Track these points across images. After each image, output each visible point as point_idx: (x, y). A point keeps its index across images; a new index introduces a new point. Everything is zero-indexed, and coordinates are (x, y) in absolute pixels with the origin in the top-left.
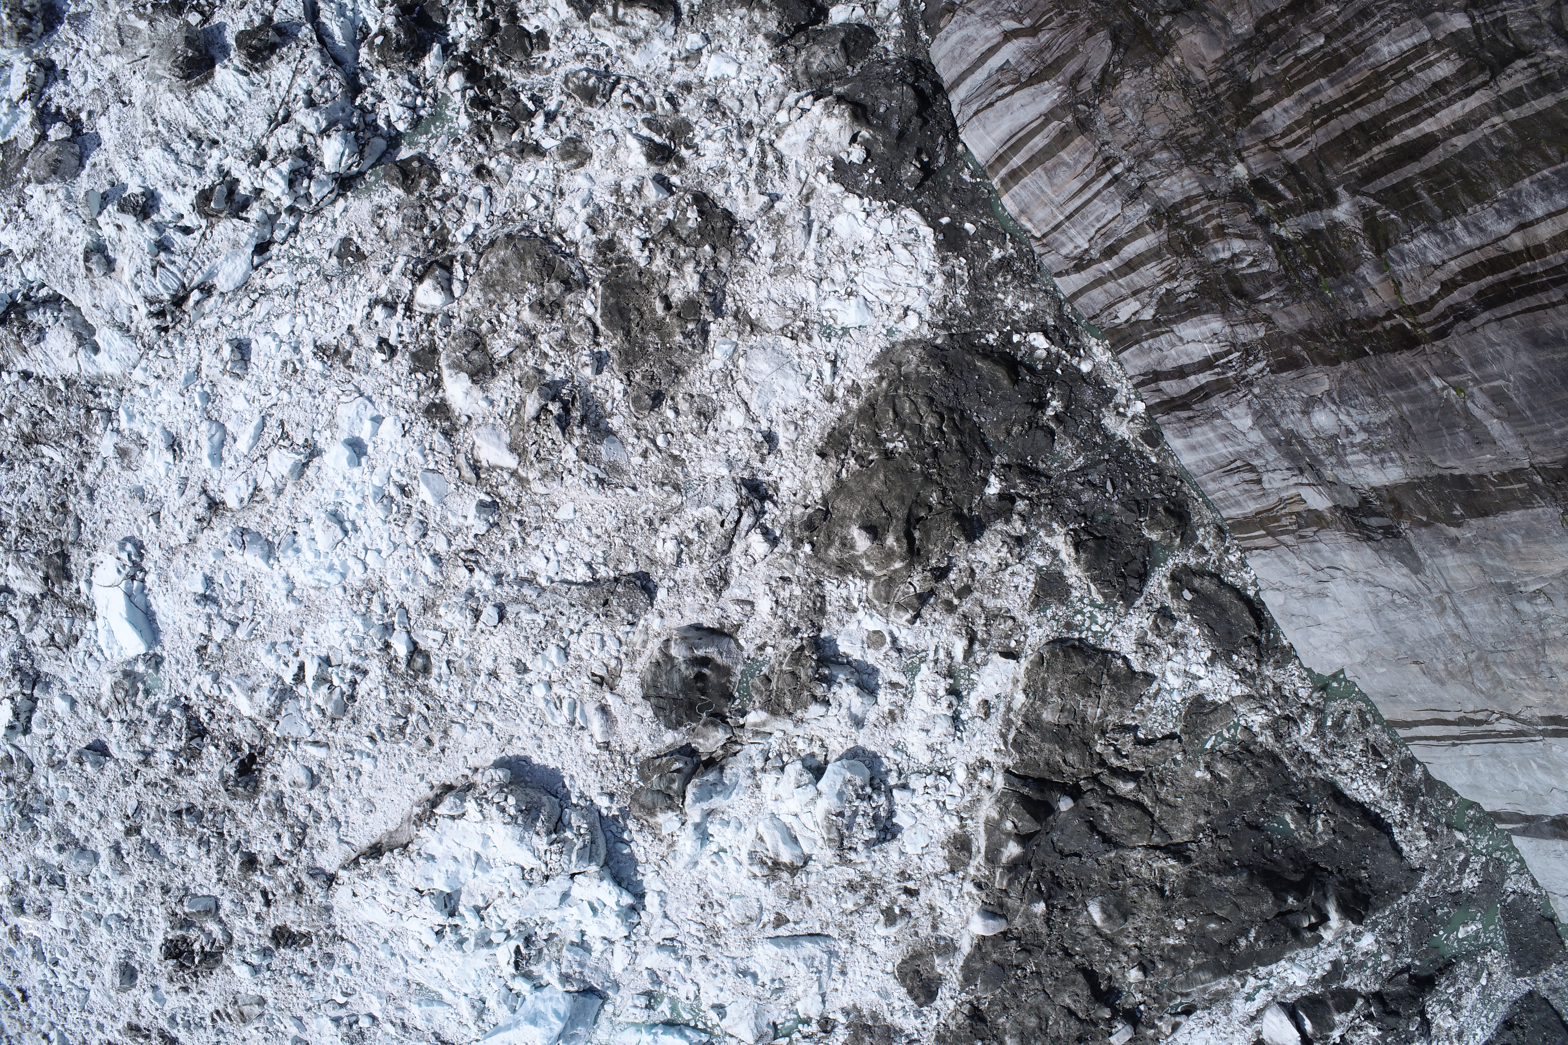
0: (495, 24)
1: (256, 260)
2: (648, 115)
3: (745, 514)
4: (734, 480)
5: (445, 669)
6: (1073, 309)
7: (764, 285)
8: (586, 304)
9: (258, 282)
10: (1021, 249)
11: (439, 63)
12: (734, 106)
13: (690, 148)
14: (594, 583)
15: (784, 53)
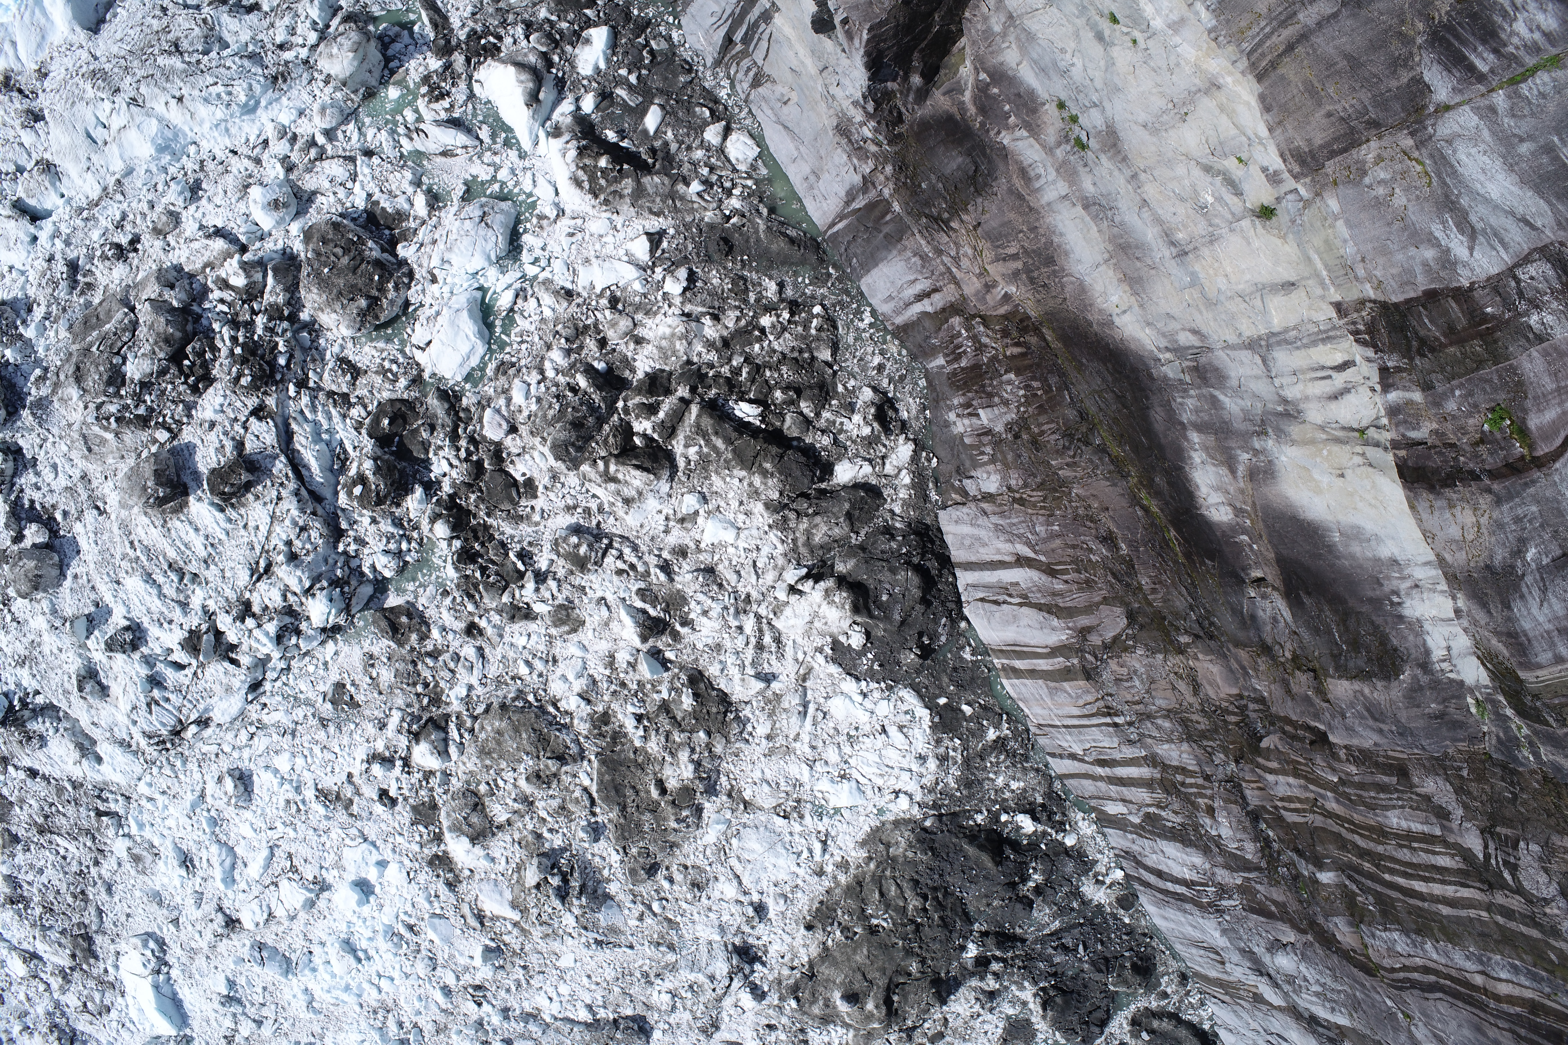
0: (479, 464)
1: (250, 698)
2: (642, 585)
3: (736, 980)
4: (726, 946)
7: (759, 766)
8: (582, 776)
9: (254, 716)
10: (1016, 728)
11: (423, 507)
12: (732, 577)
13: (685, 623)
14: (594, 1025)
15: (785, 519)
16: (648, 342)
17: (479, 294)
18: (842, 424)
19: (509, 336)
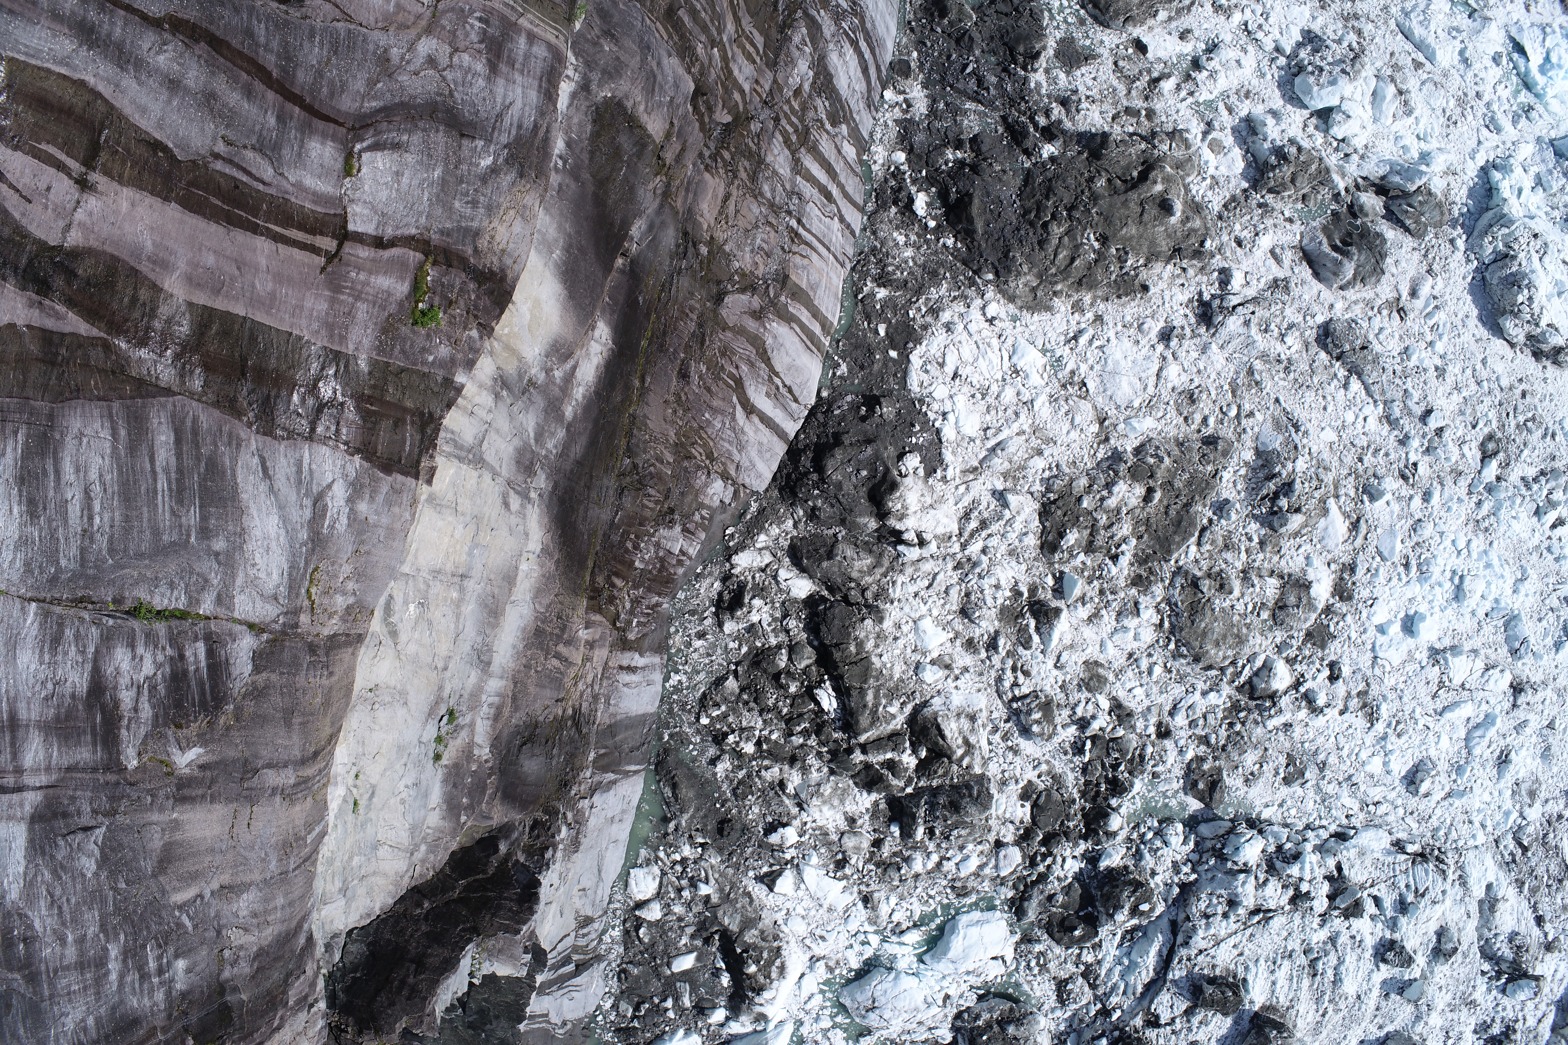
0: (1045, 842)
1: (1352, 832)
2: (1020, 650)
3: (1232, 304)
4: (1213, 335)
5: (1481, 424)
6: (866, 203)
7: (1067, 440)
8: (1191, 557)
9: (1362, 816)
10: (859, 279)
11: (1110, 850)
12: (954, 593)
13: (1018, 594)
14: (1355, 370)
15: (876, 597)
16: (845, 813)
17: (926, 958)
18: (769, 625)
19: (935, 910)
